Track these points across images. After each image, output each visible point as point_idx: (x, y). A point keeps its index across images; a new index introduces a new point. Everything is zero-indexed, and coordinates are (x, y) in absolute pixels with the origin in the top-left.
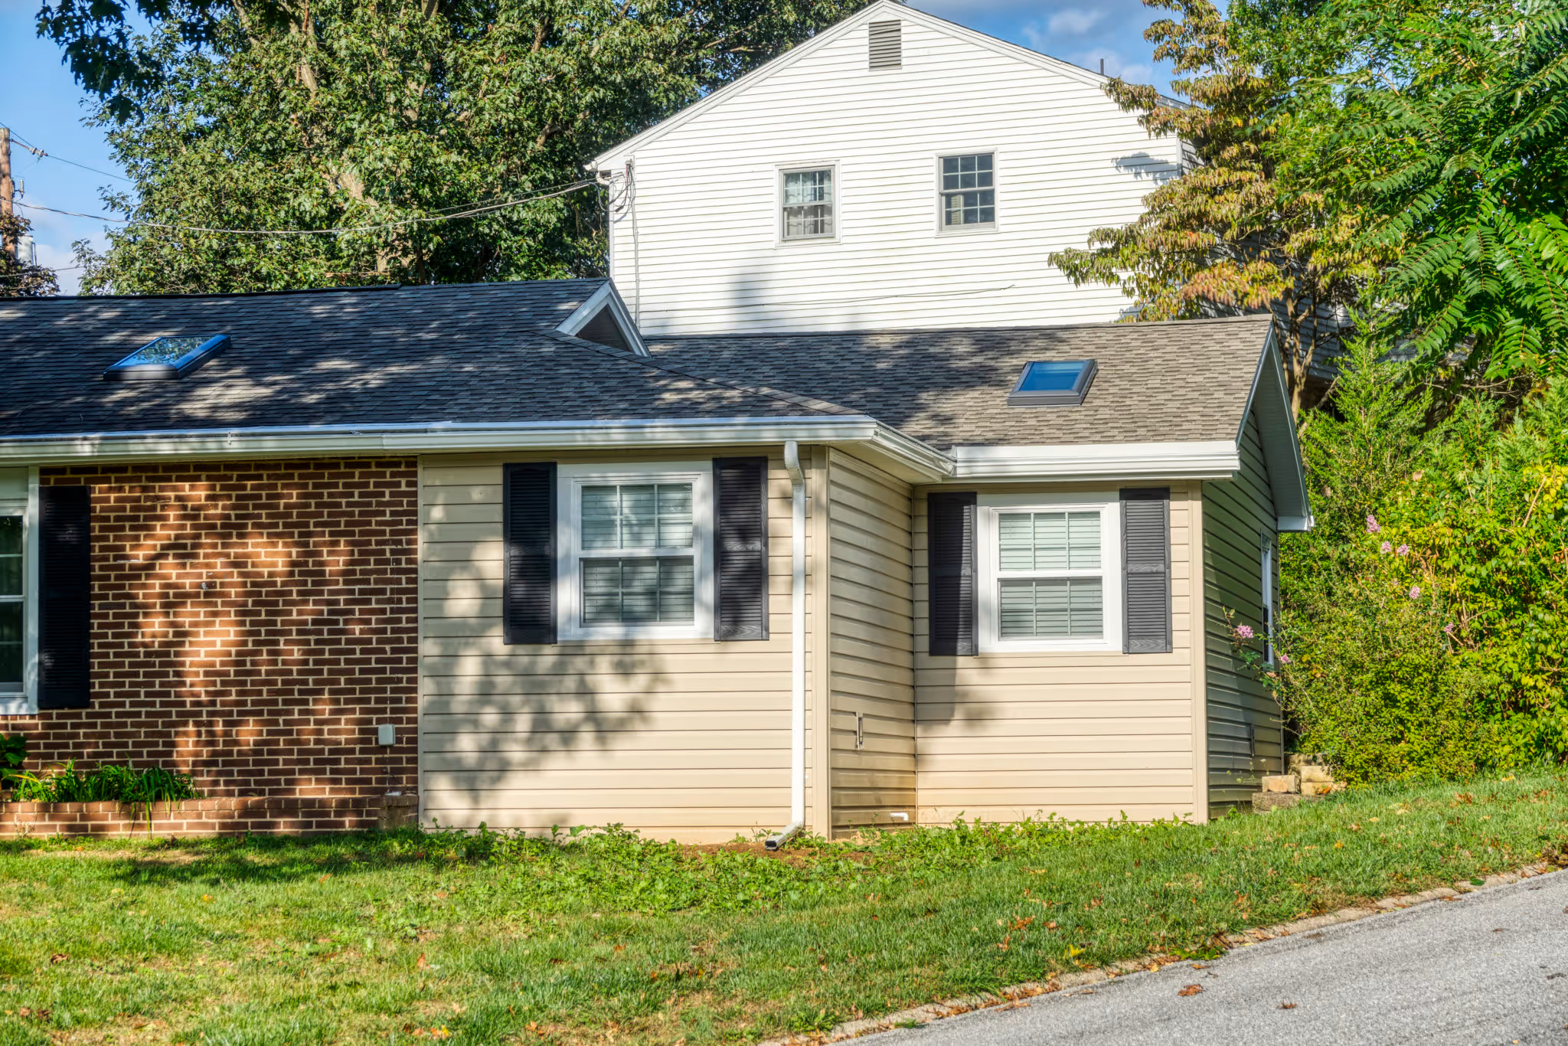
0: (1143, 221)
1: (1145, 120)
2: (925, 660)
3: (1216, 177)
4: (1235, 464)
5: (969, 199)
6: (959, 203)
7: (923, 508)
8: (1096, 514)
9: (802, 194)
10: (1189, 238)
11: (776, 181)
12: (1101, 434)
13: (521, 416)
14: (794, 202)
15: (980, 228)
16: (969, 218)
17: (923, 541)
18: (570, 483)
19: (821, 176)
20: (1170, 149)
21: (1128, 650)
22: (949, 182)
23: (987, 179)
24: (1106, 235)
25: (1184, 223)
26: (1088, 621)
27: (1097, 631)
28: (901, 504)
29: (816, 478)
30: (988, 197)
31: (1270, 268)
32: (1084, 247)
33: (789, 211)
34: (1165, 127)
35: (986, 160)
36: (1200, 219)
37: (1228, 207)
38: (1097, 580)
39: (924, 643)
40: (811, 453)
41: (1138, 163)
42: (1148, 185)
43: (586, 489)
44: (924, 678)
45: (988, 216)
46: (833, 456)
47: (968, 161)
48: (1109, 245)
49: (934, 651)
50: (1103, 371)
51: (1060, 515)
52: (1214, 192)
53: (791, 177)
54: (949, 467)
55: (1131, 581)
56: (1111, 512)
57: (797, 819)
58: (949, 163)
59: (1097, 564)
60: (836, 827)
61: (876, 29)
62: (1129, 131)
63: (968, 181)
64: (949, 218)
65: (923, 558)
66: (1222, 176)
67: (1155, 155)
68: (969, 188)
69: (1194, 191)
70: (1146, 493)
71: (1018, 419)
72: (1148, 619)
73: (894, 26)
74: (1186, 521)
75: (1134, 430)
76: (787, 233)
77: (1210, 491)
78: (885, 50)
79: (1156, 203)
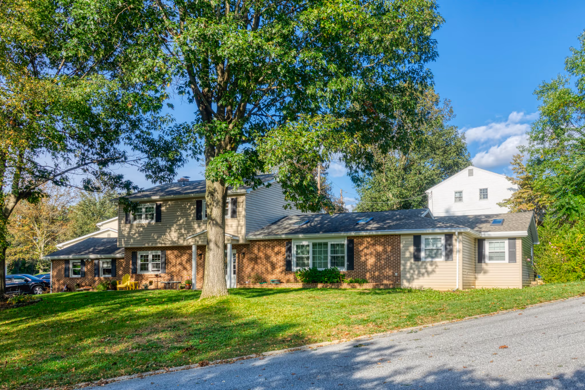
0: (511, 198)
1: (512, 182)
2: (477, 264)
3: (523, 191)
4: (527, 234)
6: (482, 196)
7: (477, 241)
8: (504, 242)
9: (458, 195)
10: (519, 200)
11: (454, 193)
12: (500, 230)
13: (416, 228)
14: (456, 196)
16: (484, 198)
17: (477, 246)
18: (423, 238)
19: (461, 192)
20: (516, 187)
21: (509, 262)
22: (481, 193)
23: (487, 192)
24: (505, 200)
25: (518, 198)
26: (503, 258)
27: (504, 260)
28: (474, 241)
29: (461, 237)
30: (487, 195)
31: (532, 204)
32: (502, 202)
33: (456, 198)
34: (515, 183)
35: (487, 189)
36: (521, 197)
37: (525, 195)
38: (504, 252)
39: (477, 261)
40: (460, 233)
41: (511, 189)
42: (512, 192)
43: (426, 239)
44: (477, 266)
45: (487, 198)
46: (463, 234)
47: (484, 189)
49: (478, 262)
50: (505, 220)
51: (498, 242)
52: (523, 193)
53: (456, 193)
54: (481, 235)
55: (510, 252)
56: (507, 242)
57: (457, 287)
58: (481, 190)
59: (504, 250)
60: (463, 288)
61: (469, 170)
62: (509, 184)
63: (484, 192)
64: (481, 198)
65: (477, 249)
66: (524, 190)
67: (513, 188)
68: (484, 194)
69: (520, 193)
70: (512, 239)
71: (492, 228)
72: (512, 258)
73: (472, 170)
74: (519, 243)
75: (510, 229)
76: (455, 201)
77: (523, 238)
78: (471, 173)
79: (513, 195)
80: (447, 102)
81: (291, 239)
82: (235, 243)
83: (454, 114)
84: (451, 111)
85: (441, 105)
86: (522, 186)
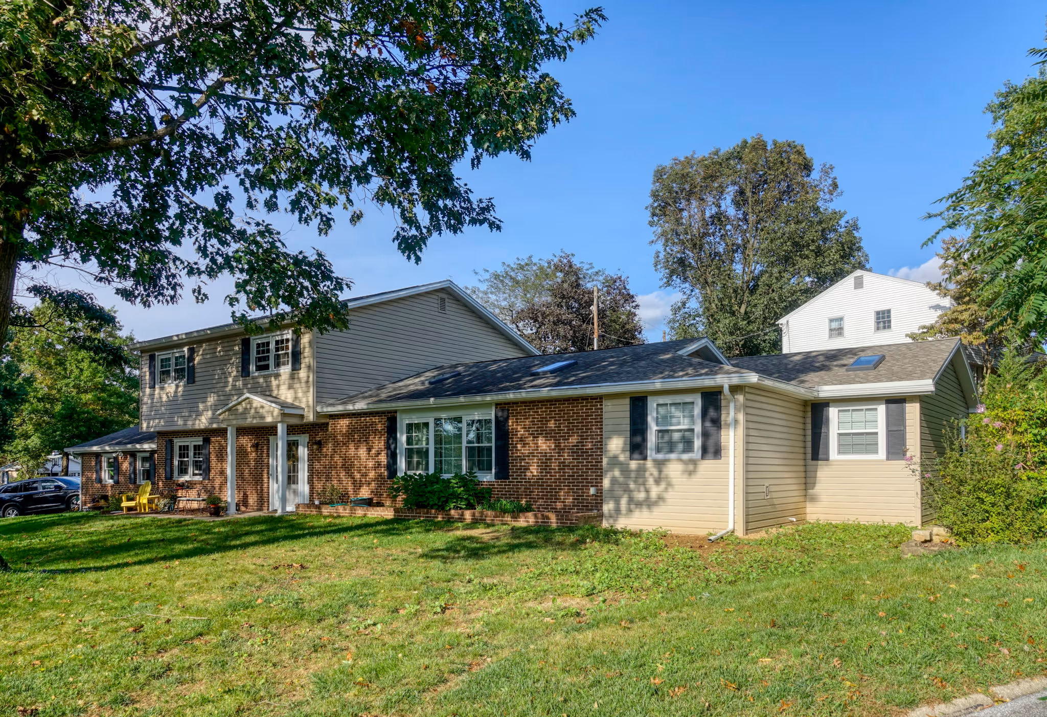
0: (936, 322)
1: (939, 294)
2: (810, 462)
3: (961, 308)
4: (932, 388)
5: (884, 322)
6: (881, 325)
7: (809, 409)
8: (876, 409)
9: (835, 325)
10: (951, 326)
11: (827, 321)
12: (878, 379)
13: (628, 380)
14: (833, 327)
15: (887, 330)
16: (884, 328)
17: (809, 420)
18: (652, 404)
19: (841, 319)
20: (947, 302)
21: (888, 459)
22: (878, 318)
23: (889, 317)
24: (924, 327)
25: (950, 322)
26: (872, 447)
27: (876, 452)
28: (801, 408)
29: (740, 398)
30: (890, 322)
31: (980, 333)
32: (917, 331)
33: (831, 330)
34: (945, 295)
35: (889, 311)
36: (956, 320)
37: (965, 316)
38: (876, 433)
39: (809, 456)
41: (937, 307)
42: (939, 312)
43: (658, 405)
44: (809, 468)
45: (889, 327)
46: (747, 389)
47: (883, 312)
48: (925, 330)
49: (812, 459)
50: (887, 358)
51: (862, 410)
52: (961, 312)
53: (831, 321)
54: (816, 394)
55: (889, 432)
56: (882, 409)
57: (731, 527)
58: (878, 313)
59: (876, 427)
60: (747, 531)
61: (856, 278)
62: (934, 298)
63: (883, 318)
64: (878, 329)
65: (809, 426)
66: (964, 307)
67: (942, 305)
68: (883, 319)
69: (954, 312)
70: (896, 401)
71: (848, 376)
72: (896, 448)
73: (861, 277)
74: (913, 411)
75: (893, 376)
76: (831, 336)
77: (922, 399)
78: (859, 284)
79: (941, 317)
80: (827, 170)
81: (396, 412)
82: (294, 421)
83: (839, 190)
84: (835, 186)
85: (815, 175)
86: (958, 298)
